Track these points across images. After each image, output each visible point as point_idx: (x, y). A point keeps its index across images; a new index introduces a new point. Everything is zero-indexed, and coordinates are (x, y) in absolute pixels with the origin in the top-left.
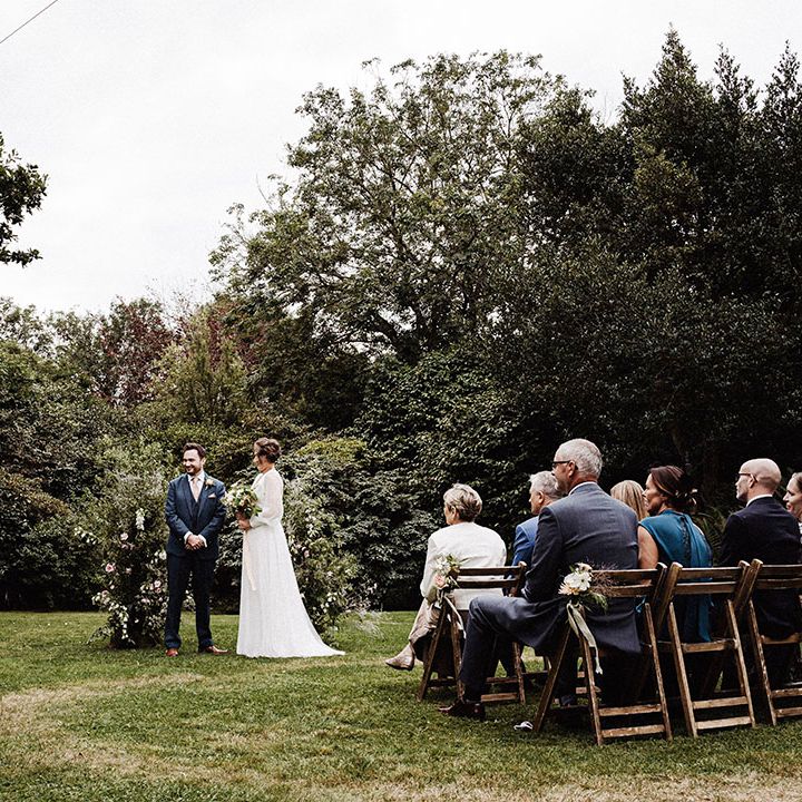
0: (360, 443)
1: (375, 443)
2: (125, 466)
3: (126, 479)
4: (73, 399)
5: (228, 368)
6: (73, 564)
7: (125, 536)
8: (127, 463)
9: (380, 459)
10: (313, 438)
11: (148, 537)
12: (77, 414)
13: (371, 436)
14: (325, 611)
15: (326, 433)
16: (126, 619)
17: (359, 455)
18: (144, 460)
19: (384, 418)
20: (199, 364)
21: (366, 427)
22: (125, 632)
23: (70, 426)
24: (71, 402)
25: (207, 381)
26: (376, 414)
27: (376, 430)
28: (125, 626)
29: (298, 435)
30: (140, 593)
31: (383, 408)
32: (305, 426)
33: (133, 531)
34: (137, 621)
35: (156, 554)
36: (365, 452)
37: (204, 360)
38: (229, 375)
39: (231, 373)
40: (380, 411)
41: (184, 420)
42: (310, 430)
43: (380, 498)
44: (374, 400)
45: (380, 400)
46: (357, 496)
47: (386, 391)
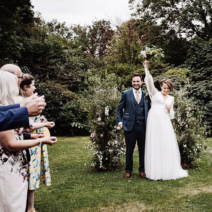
0: (188, 70)
1: (193, 70)
2: (99, 85)
3: (99, 91)
4: (79, 55)
5: (135, 43)
6: (81, 118)
7: (99, 119)
8: (100, 83)
9: (196, 76)
10: (170, 69)
11: (111, 119)
12: (81, 60)
13: (192, 67)
14: (195, 152)
15: (174, 67)
16: (101, 159)
17: (188, 75)
18: (107, 81)
19: (197, 60)
20: (125, 42)
21: (189, 64)
22: (101, 164)
23: (78, 65)
24: (79, 56)
25: (128, 48)
26: (194, 59)
27: (194, 65)
28: (101, 162)
29: (165, 67)
30: (108, 145)
31: (196, 57)
32: (166, 64)
33: (103, 116)
34: (107, 159)
35: (115, 127)
36: (190, 74)
37: (127, 40)
38: (136, 46)
39: (137, 45)
40: (195, 58)
42: (169, 65)
43: (200, 93)
44: (193, 54)
45: (195, 54)
46: (191, 91)
47: (198, 51)
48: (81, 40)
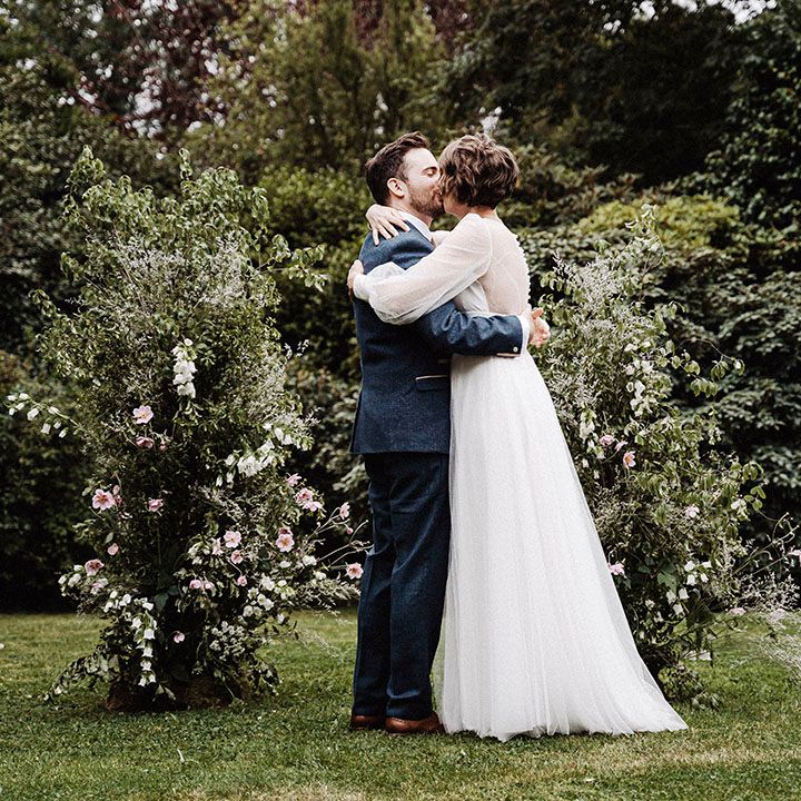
0: (721, 209)
1: (758, 209)
4: (25, 111)
5: (398, 41)
6: (31, 499)
7: (144, 414)
9: (773, 246)
10: (605, 200)
12: (38, 146)
13: (749, 192)
15: (638, 188)
17: (720, 236)
19: (781, 146)
20: (330, 30)
21: (735, 171)
23: (19, 171)
24: (23, 118)
25: (348, 74)
26: (762, 138)
27: (762, 178)
29: (575, 191)
30: (188, 564)
31: (778, 122)
32: (587, 171)
36: (735, 230)
37: (342, 20)
38: (404, 59)
39: (408, 56)
40: (773, 132)
41: (298, 162)
42: (602, 180)
43: (782, 335)
44: (759, 105)
45: (774, 106)
46: (726, 329)
47: (787, 83)
48: (34, 18)
